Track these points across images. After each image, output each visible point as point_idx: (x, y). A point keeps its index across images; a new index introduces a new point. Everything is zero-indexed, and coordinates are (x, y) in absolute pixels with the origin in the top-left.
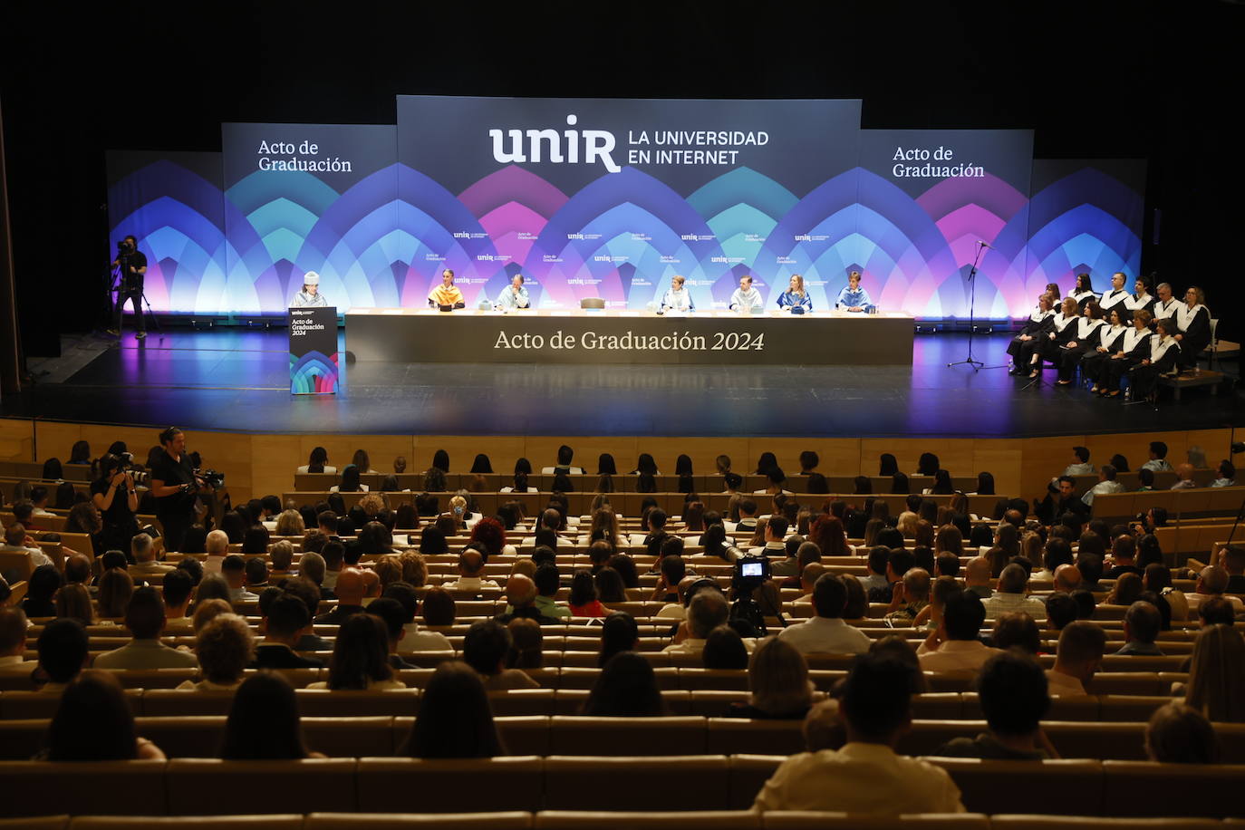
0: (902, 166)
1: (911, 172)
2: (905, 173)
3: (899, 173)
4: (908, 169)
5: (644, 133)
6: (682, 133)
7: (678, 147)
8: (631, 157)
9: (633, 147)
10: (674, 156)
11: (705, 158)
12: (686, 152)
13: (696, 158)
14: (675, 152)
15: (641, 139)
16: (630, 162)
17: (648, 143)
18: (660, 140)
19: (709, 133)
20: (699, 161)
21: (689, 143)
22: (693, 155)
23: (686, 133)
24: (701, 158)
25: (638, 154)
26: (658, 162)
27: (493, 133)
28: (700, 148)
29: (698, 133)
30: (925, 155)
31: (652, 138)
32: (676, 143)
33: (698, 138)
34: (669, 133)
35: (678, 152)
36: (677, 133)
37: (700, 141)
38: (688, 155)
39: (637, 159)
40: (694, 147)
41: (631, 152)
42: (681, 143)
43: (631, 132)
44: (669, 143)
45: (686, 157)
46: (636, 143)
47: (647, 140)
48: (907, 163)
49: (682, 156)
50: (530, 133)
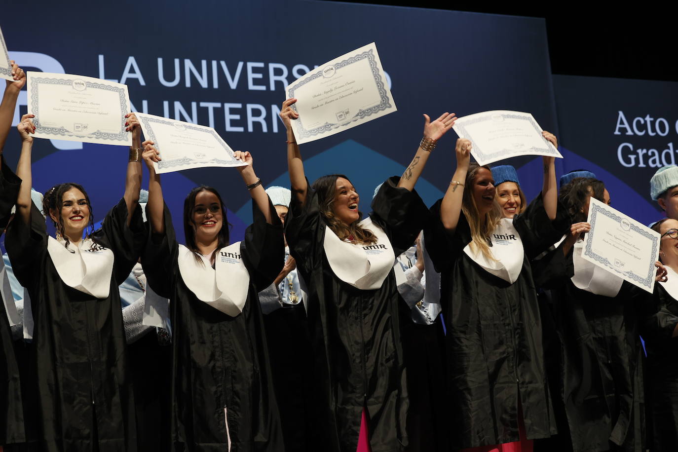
0: (631, 146)
1: (646, 157)
2: (637, 160)
3: (628, 161)
4: (641, 152)
5: (131, 61)
6: (214, 63)
7: (209, 94)
11: (269, 119)
12: (227, 106)
13: (251, 119)
14: (203, 104)
17: (142, 83)
18: (169, 77)
19: (272, 66)
20: (257, 125)
21: (233, 85)
22: (242, 112)
23: (223, 63)
24: (261, 119)
28: (256, 97)
29: (250, 65)
30: (662, 125)
31: (149, 71)
32: (204, 83)
33: (251, 76)
34: (188, 64)
35: (211, 106)
36: (204, 63)
37: (256, 82)
38: (233, 111)
40: (243, 95)
42: (216, 85)
43: (101, 58)
44: (188, 84)
45: (228, 117)
47: (138, 75)
48: (639, 142)
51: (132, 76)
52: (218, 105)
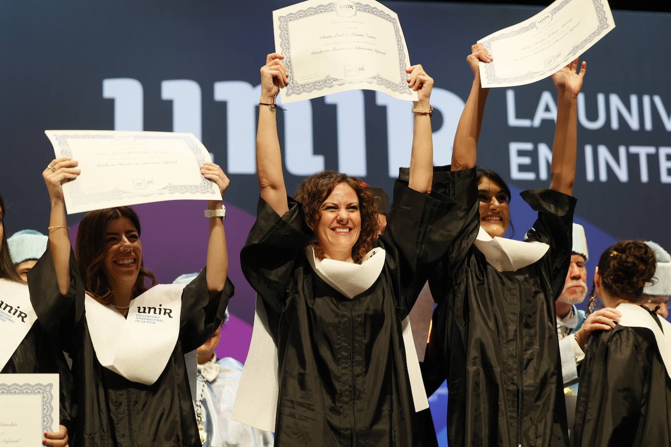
8: (515, 161)
9: (521, 134)
10: (633, 160)
14: (633, 149)
15: (540, 115)
16: (515, 174)
25: (534, 155)
26: (590, 176)
27: (112, 88)
32: (634, 124)
34: (615, 100)
35: (643, 151)
39: (533, 167)
41: (514, 147)
46: (525, 123)
49: (653, 161)
50: (223, 90)
51: (548, 116)
52: (651, 150)
